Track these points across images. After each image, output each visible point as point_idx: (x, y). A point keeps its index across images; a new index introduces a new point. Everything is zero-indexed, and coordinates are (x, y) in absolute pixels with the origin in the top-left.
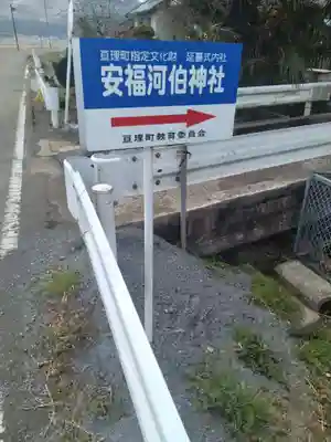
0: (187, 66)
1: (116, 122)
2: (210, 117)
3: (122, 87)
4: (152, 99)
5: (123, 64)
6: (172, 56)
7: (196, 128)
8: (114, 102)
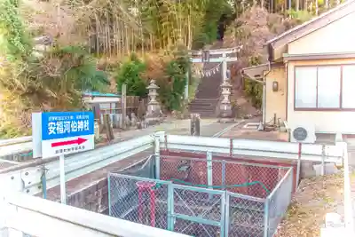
0: (77, 121)
1: (54, 145)
2: (85, 140)
3: (56, 131)
4: (66, 135)
5: (55, 121)
6: (72, 117)
7: (82, 145)
8: (53, 137)
